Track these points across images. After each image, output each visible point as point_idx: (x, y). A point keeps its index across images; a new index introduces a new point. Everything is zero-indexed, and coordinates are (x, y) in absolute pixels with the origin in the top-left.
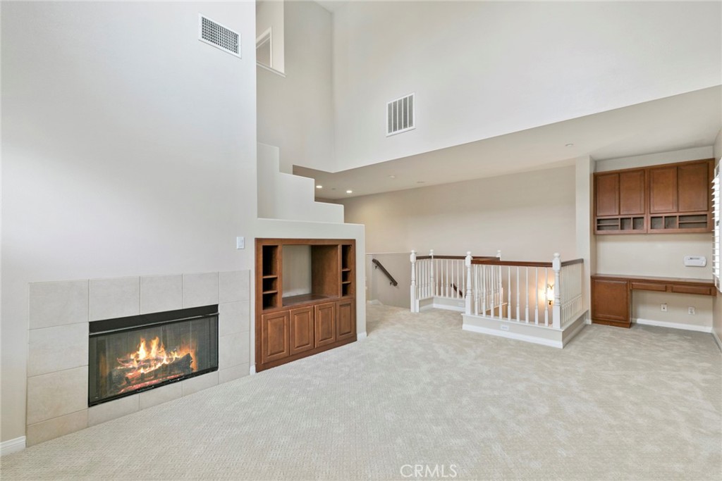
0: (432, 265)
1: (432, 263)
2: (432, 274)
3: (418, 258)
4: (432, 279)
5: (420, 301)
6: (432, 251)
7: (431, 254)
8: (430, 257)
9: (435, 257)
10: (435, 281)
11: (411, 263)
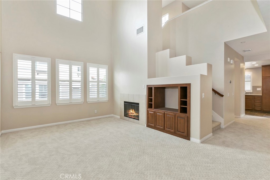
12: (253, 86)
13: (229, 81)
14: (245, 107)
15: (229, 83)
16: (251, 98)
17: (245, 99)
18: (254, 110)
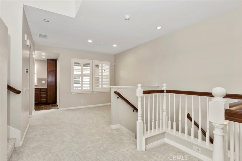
0: (165, 99)
1: (165, 97)
2: (165, 108)
3: (145, 92)
4: (165, 113)
5: (146, 139)
6: (165, 85)
7: (164, 88)
8: (162, 91)
9: (168, 91)
10: (167, 114)
11: (137, 98)
12: (38, 79)
13: (26, 69)
14: (35, 102)
15: (26, 72)
16: (38, 91)
17: (35, 92)
18: (40, 103)
